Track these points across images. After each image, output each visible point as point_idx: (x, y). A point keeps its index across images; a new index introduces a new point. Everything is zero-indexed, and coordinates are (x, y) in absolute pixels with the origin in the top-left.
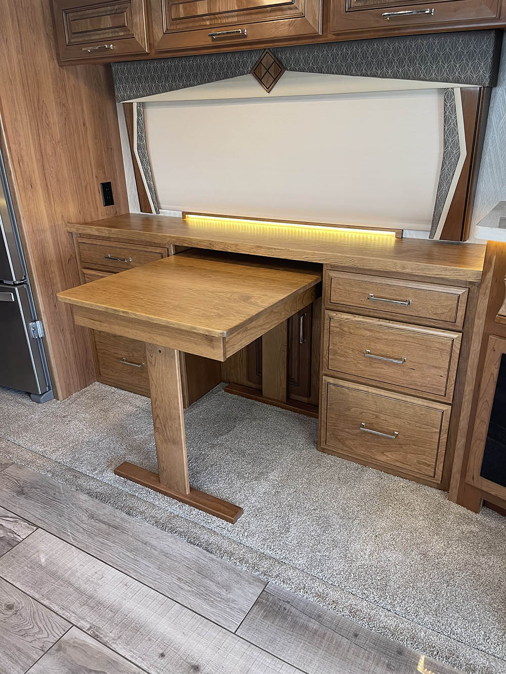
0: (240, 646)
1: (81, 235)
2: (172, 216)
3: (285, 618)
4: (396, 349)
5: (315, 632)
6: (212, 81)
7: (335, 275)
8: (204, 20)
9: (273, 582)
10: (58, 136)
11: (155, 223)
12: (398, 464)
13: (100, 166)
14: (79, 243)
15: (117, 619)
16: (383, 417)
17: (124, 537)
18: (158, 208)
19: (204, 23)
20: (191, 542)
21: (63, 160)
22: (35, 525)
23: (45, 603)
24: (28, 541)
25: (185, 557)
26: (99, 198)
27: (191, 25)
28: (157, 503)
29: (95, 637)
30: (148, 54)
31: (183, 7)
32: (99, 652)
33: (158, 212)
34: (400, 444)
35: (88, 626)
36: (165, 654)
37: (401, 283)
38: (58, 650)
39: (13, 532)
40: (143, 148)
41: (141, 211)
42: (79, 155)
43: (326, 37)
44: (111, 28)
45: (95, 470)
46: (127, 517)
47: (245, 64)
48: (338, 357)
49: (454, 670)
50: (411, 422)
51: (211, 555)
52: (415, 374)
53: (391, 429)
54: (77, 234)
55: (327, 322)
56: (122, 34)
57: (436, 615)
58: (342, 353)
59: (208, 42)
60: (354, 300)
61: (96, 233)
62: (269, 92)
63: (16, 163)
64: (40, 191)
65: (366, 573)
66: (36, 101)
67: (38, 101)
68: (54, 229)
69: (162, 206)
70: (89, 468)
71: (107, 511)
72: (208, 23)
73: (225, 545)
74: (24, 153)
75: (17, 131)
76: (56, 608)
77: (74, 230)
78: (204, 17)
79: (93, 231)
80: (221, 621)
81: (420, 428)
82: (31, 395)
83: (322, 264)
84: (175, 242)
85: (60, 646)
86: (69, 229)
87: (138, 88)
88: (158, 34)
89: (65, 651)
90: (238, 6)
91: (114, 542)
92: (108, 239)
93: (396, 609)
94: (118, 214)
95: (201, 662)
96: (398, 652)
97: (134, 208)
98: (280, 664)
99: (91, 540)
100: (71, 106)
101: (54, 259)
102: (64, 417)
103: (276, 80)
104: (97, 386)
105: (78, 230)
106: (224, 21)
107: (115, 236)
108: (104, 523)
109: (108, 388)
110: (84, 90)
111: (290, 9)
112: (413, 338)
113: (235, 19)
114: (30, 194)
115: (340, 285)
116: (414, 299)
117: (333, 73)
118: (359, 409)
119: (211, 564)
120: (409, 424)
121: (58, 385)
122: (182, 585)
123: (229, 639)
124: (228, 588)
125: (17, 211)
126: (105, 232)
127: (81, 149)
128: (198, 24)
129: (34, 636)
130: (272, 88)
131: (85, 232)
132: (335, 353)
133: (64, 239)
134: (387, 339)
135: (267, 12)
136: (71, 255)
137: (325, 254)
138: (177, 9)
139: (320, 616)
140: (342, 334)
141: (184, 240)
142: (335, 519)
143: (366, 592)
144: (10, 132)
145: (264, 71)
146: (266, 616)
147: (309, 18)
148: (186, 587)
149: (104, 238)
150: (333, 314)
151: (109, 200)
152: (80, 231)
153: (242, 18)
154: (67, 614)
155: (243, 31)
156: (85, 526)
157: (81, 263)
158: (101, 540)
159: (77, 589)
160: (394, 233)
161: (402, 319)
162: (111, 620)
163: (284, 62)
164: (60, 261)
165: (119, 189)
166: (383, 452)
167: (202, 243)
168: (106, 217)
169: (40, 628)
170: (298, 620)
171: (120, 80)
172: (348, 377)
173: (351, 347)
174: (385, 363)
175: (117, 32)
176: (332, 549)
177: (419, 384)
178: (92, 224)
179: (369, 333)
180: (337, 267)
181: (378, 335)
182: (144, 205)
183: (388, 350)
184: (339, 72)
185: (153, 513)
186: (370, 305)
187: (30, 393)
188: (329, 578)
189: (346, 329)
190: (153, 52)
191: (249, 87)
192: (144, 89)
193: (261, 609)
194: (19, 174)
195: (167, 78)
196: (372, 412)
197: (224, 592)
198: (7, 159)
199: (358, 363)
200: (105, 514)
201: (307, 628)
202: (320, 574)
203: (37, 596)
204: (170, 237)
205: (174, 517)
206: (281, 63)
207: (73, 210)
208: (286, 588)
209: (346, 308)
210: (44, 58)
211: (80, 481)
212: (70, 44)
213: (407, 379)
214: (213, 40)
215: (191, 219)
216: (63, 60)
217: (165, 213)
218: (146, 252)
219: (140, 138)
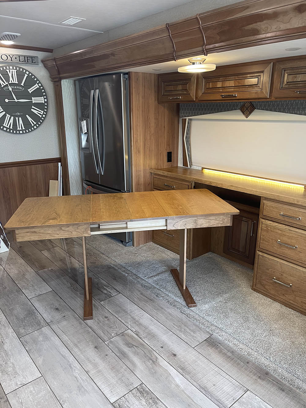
0: (194, 352)
1: (155, 174)
2: (197, 169)
3: (217, 348)
4: (293, 241)
5: (229, 357)
6: (222, 112)
7: (266, 202)
8: (220, 89)
9: (215, 335)
10: (153, 132)
11: (189, 171)
12: (291, 302)
13: (168, 145)
14: (154, 177)
15: (147, 331)
16: (285, 275)
17: (153, 304)
18: (191, 165)
19: (219, 90)
20: (182, 313)
21: (153, 141)
22: (119, 292)
23: (119, 319)
24: (116, 297)
25: (178, 317)
26: (166, 159)
27: (214, 91)
28: (170, 295)
29: (137, 335)
30: (195, 101)
31: (212, 83)
32: (137, 340)
33: (190, 167)
34: (293, 291)
35: (135, 331)
36: (163, 347)
37: (297, 209)
38: (122, 335)
39: (110, 293)
40: (188, 138)
41: (183, 166)
42: (160, 140)
43: (271, 98)
44: (181, 90)
45: (146, 277)
46: (156, 297)
47: (237, 106)
48: (264, 242)
49: (290, 386)
50: (299, 280)
51: (189, 319)
52: (301, 254)
53: (289, 282)
54: (153, 173)
55: (261, 224)
56: (185, 92)
57: (290, 365)
58: (267, 240)
59: (221, 98)
60: (274, 215)
61: (162, 174)
62: (247, 118)
63: (135, 142)
64: (142, 155)
65: (260, 342)
66: (146, 117)
67: (147, 118)
68: (145, 170)
69: (193, 164)
70: (143, 275)
71: (148, 293)
72: (221, 90)
73: (197, 317)
74: (138, 138)
75: (137, 130)
76: (123, 322)
77: (153, 172)
78: (220, 88)
79: (160, 173)
80: (189, 342)
81: (303, 283)
82: (123, 242)
83: (261, 196)
84: (195, 180)
85: (123, 334)
86: (151, 171)
87: (189, 113)
88: (200, 94)
89: (125, 336)
90: (234, 85)
91: (149, 305)
92: (167, 177)
93: (271, 359)
94: (173, 166)
95: (177, 353)
96: (266, 374)
97: (180, 164)
98: (210, 363)
99: (140, 302)
100: (160, 120)
101: (143, 183)
102: (135, 254)
103: (250, 113)
104: (151, 243)
105: (154, 171)
106: (228, 90)
107: (169, 176)
108: (146, 297)
109: (156, 245)
110: (166, 112)
111: (256, 87)
112: (301, 236)
113: (233, 90)
114: (138, 155)
115: (268, 207)
116: (303, 217)
117: (277, 112)
118: (273, 270)
119: (189, 322)
120: (298, 281)
121: (135, 239)
122: (175, 326)
123: (191, 349)
124: (194, 332)
125: (132, 162)
126: (166, 173)
127: (161, 137)
128: (217, 91)
129: (114, 329)
130: (248, 116)
131: (157, 173)
132: (264, 240)
133: (148, 175)
134: (288, 236)
135: (246, 87)
136: (150, 183)
137: (262, 192)
138: (209, 85)
139: (233, 352)
140: (267, 231)
141: (199, 180)
142: (251, 319)
143: (258, 349)
144: (134, 130)
145: (245, 109)
146: (209, 346)
147: (264, 91)
148: (176, 327)
149: (164, 176)
150: (263, 220)
151: (170, 159)
152: (155, 173)
153: (235, 89)
154: (127, 325)
155: (235, 95)
156: (138, 296)
157: (153, 186)
158: (144, 303)
159: (132, 317)
160: (304, 186)
161: (296, 227)
162: (144, 331)
163: (255, 105)
164: (145, 184)
165: (175, 155)
166: (284, 294)
167: (207, 182)
168: (167, 167)
169: (116, 327)
170: (222, 351)
171: (183, 109)
172: (269, 253)
173: (271, 237)
174: (287, 247)
175: (183, 92)
176: (246, 330)
177: (303, 260)
178: (161, 169)
179: (280, 232)
180: (268, 198)
181: (284, 233)
182: (185, 163)
183: (289, 241)
184: (280, 111)
185: (168, 298)
186: (281, 218)
187: (123, 241)
188: (242, 340)
189: (269, 229)
190: (197, 100)
191: (238, 115)
192: (192, 113)
193: (207, 343)
194: (135, 147)
195: (202, 109)
196: (279, 272)
197: (192, 333)
198: (132, 141)
199: (274, 246)
200: (147, 294)
201: (226, 354)
202: (238, 338)
203: (117, 316)
204: (193, 178)
205: (176, 302)
206: (253, 106)
207: (153, 163)
208: (220, 338)
209: (270, 218)
210: (152, 100)
211: (139, 280)
212: (164, 95)
213: (298, 257)
214: (223, 97)
215: (205, 171)
216: (160, 101)
217: (194, 167)
218: (182, 184)
219: (187, 133)
